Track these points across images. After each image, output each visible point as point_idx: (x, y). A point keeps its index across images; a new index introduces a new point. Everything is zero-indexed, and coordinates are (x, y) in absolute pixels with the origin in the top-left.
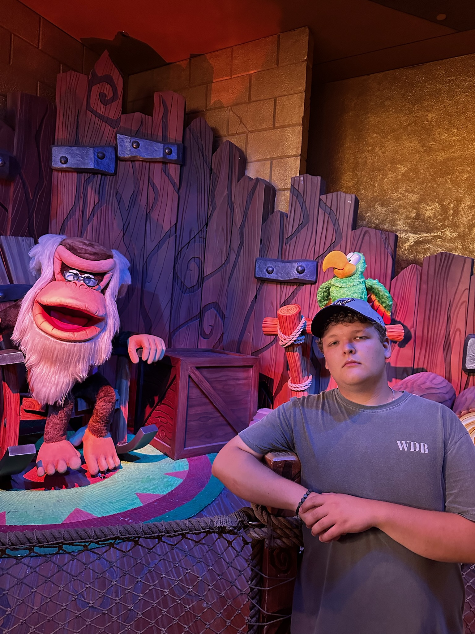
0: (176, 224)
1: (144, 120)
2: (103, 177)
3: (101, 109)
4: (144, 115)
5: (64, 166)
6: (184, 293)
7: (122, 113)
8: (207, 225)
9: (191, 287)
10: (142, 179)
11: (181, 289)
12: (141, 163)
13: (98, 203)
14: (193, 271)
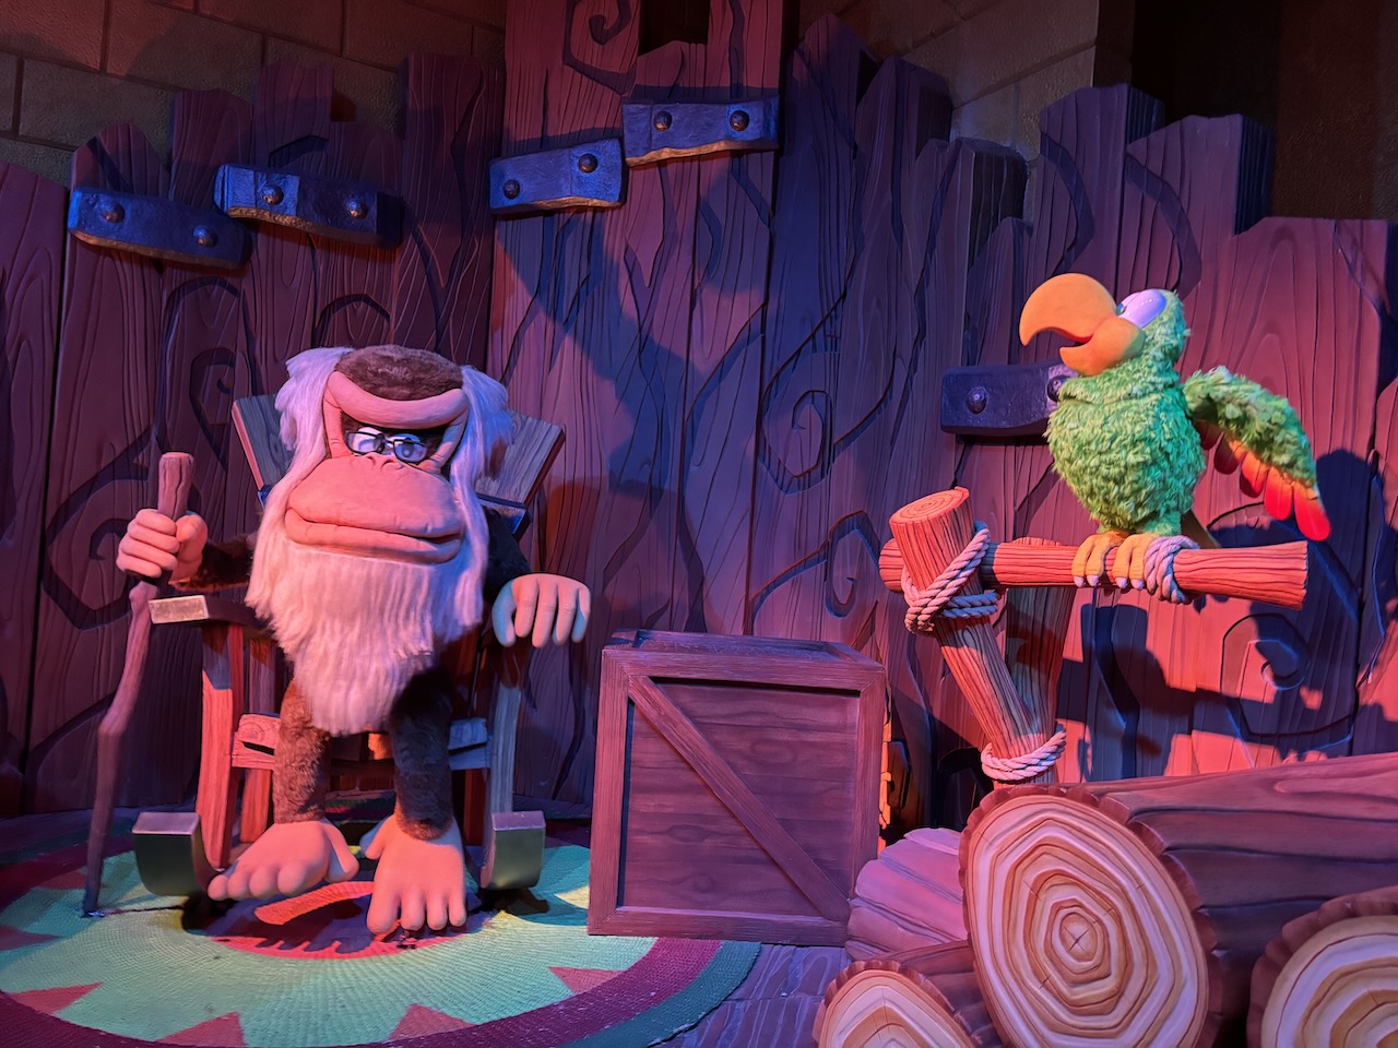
0: (764, 305)
1: (687, 58)
2: (598, 215)
3: (592, 55)
4: (687, 44)
5: (512, 202)
6: (784, 489)
7: (640, 54)
8: (844, 296)
9: (803, 474)
10: (682, 206)
11: (776, 481)
12: (680, 164)
13: (588, 277)
14: (808, 430)
